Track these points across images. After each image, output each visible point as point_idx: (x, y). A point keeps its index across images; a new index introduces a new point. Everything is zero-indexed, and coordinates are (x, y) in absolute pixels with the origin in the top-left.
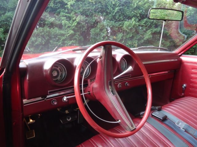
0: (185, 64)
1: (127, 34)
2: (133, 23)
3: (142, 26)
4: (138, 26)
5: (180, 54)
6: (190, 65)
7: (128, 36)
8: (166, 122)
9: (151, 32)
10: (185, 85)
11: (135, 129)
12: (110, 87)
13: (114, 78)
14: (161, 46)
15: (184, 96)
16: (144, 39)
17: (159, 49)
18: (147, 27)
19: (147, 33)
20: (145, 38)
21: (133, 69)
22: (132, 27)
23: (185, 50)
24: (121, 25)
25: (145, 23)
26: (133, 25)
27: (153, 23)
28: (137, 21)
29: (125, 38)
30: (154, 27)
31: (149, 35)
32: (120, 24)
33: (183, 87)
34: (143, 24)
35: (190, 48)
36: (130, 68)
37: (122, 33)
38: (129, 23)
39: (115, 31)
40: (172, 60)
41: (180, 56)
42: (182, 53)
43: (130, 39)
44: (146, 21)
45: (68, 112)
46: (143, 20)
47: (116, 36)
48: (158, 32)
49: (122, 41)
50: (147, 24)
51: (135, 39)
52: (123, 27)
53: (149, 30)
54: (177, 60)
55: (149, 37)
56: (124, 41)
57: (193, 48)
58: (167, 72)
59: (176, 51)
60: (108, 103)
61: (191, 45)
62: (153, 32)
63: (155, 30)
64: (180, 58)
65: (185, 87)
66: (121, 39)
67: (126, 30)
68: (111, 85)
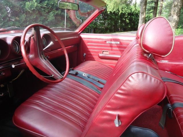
0: (84, 39)
1: (31, 16)
2: (35, 4)
3: (44, 8)
4: (40, 8)
5: (79, 33)
6: (86, 40)
7: (32, 17)
8: (78, 75)
9: (53, 14)
10: (85, 54)
11: (63, 78)
12: (42, 56)
13: (44, 49)
14: (66, 27)
15: (85, 61)
16: (48, 21)
17: (65, 30)
18: (49, 9)
19: (50, 15)
20: (49, 19)
21: (53, 44)
22: (34, 8)
23: (82, 30)
24: (22, 6)
25: (46, 5)
26: (35, 6)
27: (54, 6)
28: (38, 3)
29: (29, 19)
30: (55, 9)
31: (52, 17)
32: (21, 4)
33: (84, 55)
34: (45, 5)
35: (85, 28)
36: (51, 43)
37: (25, 14)
38: (31, 4)
39: (16, 12)
40: (75, 37)
41: (80, 34)
42: (81, 32)
43: (34, 20)
44: (47, 3)
45: (3, 86)
46: (44, 2)
47: (19, 17)
48: (59, 14)
49: (27, 23)
50: (48, 6)
51: (39, 20)
52: (24, 7)
53: (51, 12)
54: (78, 37)
55: (52, 19)
56: (28, 22)
57: (87, 29)
58: (73, 46)
59: (77, 31)
60: (43, 66)
61: (86, 26)
62: (55, 14)
63: (57, 12)
64: (79, 36)
65: (85, 56)
66: (25, 20)
67: (29, 11)
68: (42, 54)
